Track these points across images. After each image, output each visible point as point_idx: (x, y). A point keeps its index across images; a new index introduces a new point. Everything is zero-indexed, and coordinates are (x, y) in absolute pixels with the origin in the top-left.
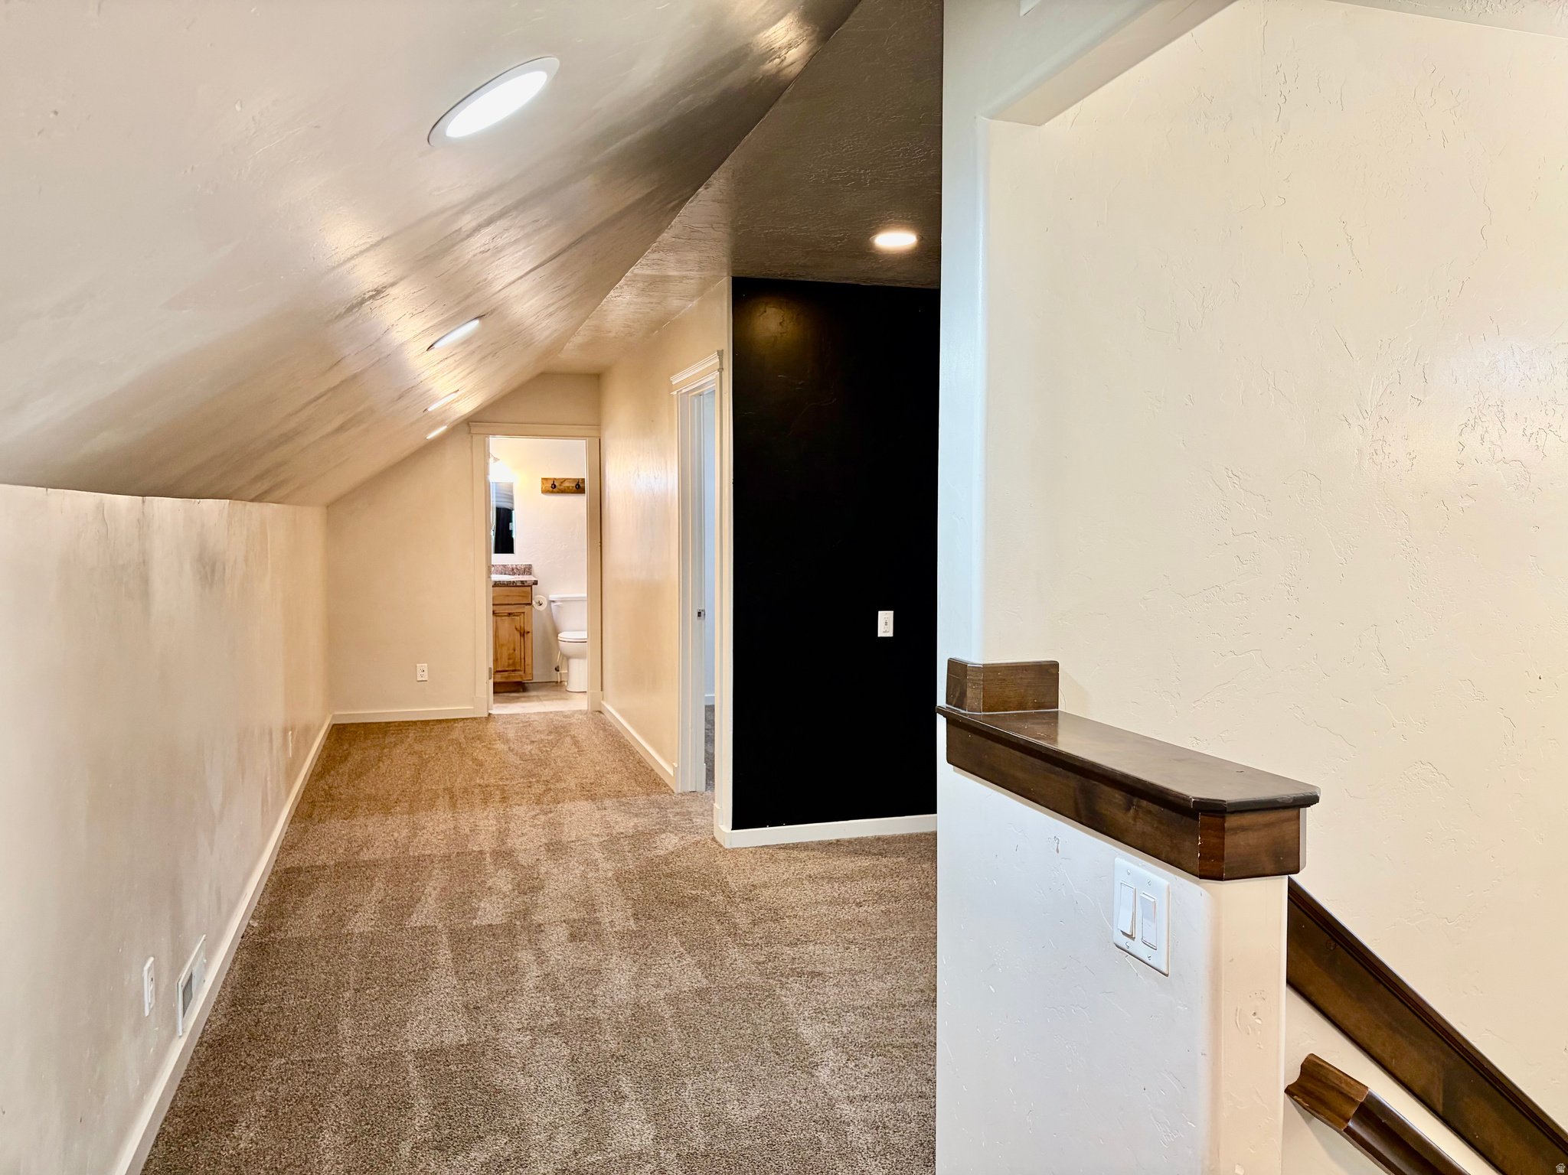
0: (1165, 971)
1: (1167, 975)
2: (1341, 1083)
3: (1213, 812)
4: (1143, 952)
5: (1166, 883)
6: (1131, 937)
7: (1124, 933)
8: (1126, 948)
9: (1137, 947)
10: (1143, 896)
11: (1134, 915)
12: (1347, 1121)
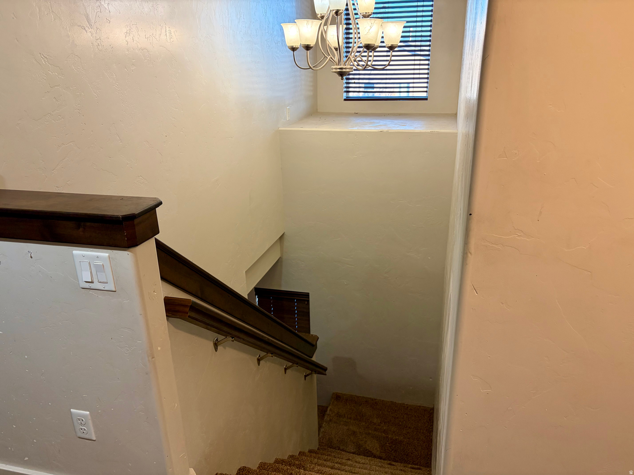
0: (114, 290)
1: (115, 291)
2: (181, 302)
3: (130, 218)
4: (100, 286)
5: (107, 255)
6: (92, 282)
7: (86, 282)
8: (89, 287)
9: (96, 285)
10: (94, 263)
11: (91, 273)
12: (187, 313)
